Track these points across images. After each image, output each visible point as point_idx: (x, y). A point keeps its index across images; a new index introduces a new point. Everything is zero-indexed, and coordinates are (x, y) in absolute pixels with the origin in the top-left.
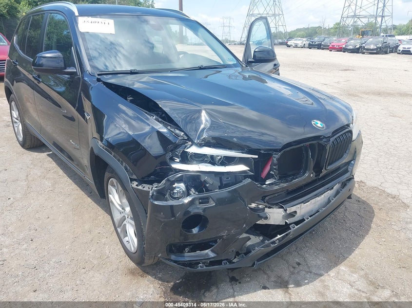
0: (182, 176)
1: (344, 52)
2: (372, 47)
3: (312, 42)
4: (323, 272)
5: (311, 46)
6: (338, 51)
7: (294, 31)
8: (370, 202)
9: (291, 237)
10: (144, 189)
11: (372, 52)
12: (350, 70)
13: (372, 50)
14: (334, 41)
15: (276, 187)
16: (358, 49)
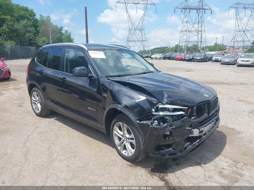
0: (158, 117)
1: (184, 61)
2: (199, 58)
3: (165, 56)
4: (213, 159)
5: (165, 58)
6: (180, 61)
7: (153, 49)
8: (223, 132)
9: (202, 141)
10: (144, 123)
11: (199, 61)
12: (191, 71)
13: (199, 60)
14: (177, 55)
15: (196, 120)
16: (191, 59)
